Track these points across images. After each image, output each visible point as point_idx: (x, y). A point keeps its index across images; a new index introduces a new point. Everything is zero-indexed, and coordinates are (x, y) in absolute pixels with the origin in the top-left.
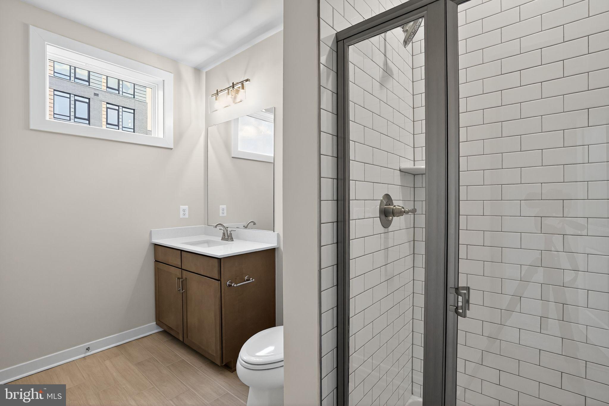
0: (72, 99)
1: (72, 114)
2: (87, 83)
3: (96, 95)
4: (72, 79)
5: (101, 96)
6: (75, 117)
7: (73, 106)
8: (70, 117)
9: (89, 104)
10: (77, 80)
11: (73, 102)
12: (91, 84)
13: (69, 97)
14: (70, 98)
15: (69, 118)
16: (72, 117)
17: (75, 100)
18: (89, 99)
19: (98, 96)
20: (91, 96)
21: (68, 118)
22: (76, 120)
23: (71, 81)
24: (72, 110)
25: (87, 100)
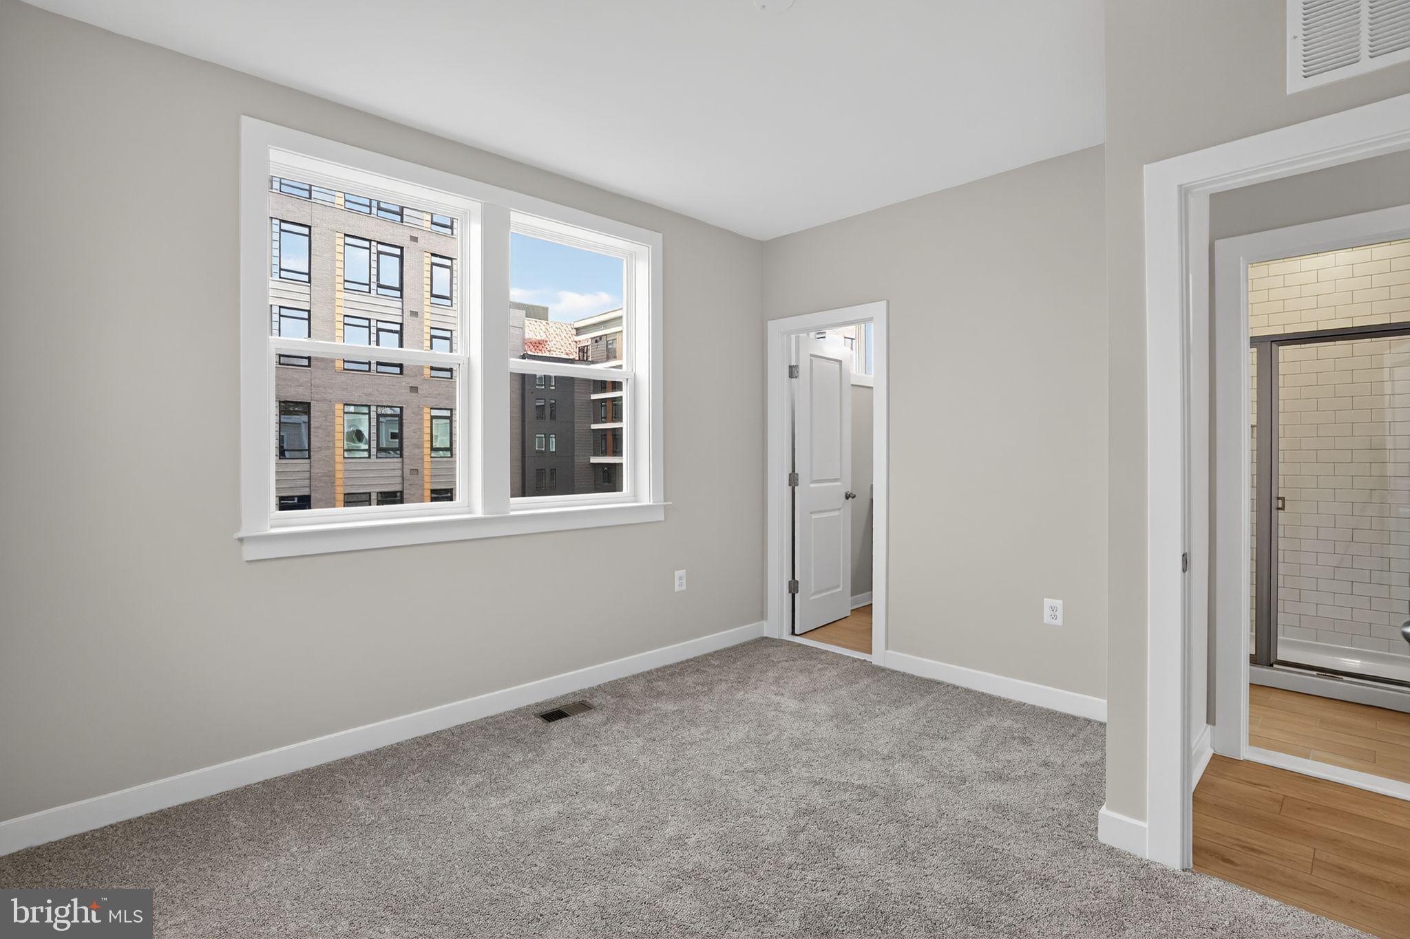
0: (374, 250)
1: (374, 279)
2: (398, 218)
3: (414, 239)
4: (374, 210)
5: (422, 242)
6: (379, 286)
7: (374, 264)
8: (369, 285)
9: (401, 257)
10: (381, 213)
11: (374, 257)
12: (405, 219)
13: (368, 247)
14: (370, 249)
15: (368, 287)
16: (374, 286)
17: (379, 253)
18: (402, 248)
19: (417, 242)
20: (405, 242)
21: (366, 288)
22: (381, 291)
23: (372, 216)
24: (374, 271)
25: (398, 252)
